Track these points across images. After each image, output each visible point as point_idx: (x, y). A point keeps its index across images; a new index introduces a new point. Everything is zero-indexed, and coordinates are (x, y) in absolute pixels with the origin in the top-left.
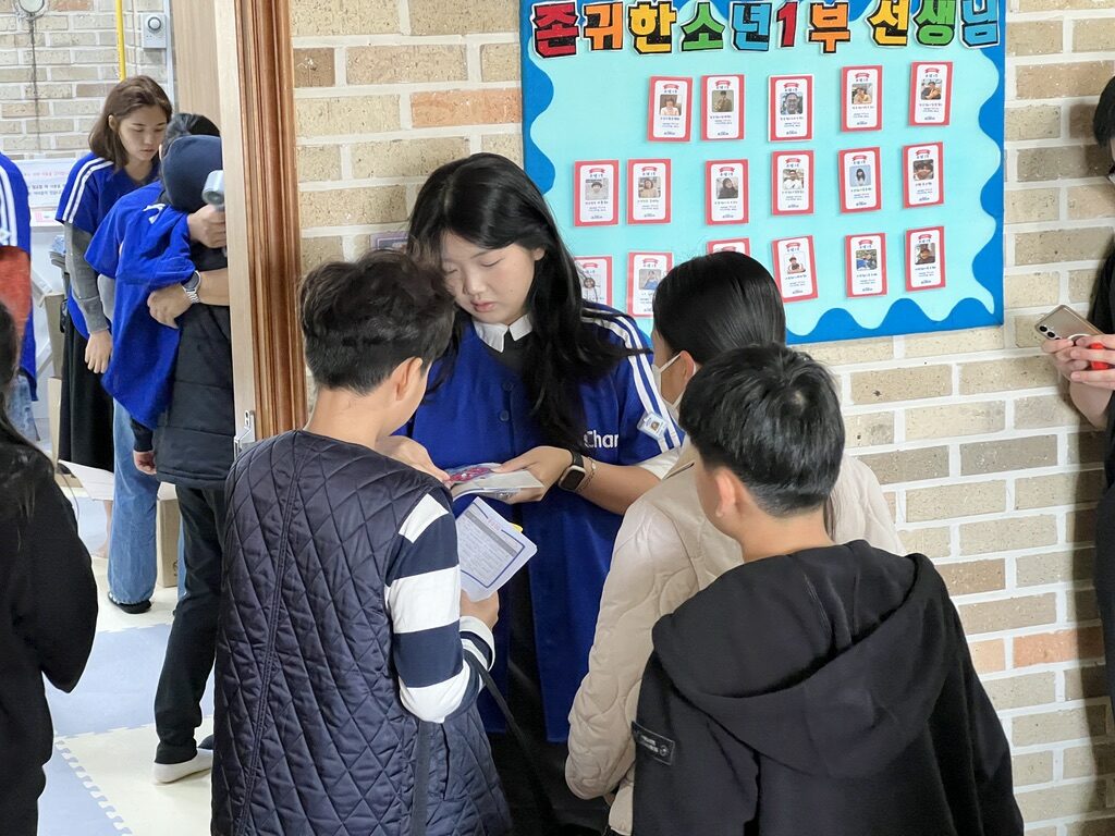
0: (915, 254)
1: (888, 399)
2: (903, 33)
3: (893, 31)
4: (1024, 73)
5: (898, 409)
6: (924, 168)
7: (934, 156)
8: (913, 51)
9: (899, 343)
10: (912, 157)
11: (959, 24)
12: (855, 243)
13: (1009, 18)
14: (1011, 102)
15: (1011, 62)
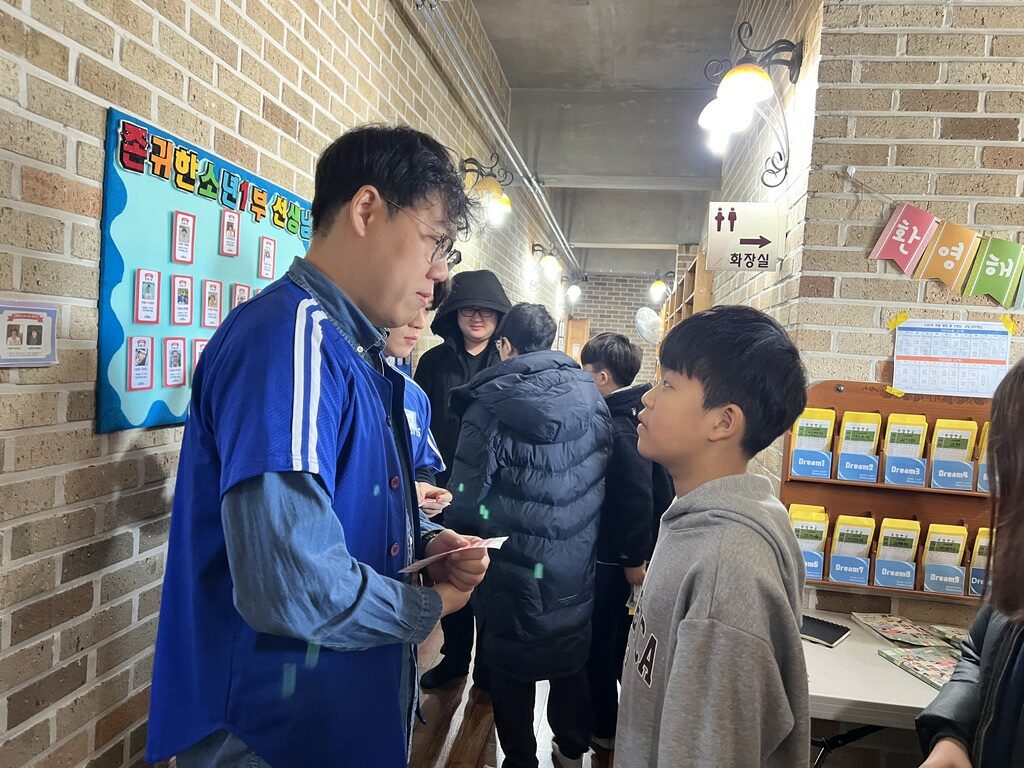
2: (283, 221)
3: (281, 218)
11: (300, 223)
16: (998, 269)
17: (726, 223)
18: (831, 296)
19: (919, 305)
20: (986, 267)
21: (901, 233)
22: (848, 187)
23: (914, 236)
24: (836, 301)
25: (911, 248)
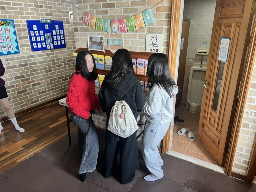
0: (9, 47)
1: (9, 61)
2: (3, 25)
3: (2, 24)
4: (17, 29)
5: (10, 62)
6: (8, 38)
7: (9, 37)
8: (5, 27)
9: (9, 55)
10: (7, 37)
11: (9, 24)
12: (2, 46)
13: (15, 24)
14: (16, 32)
15: (16, 28)
16: (99, 24)
17: (71, 16)
18: (78, 31)
19: (90, 32)
20: (98, 24)
21: (85, 18)
22: (77, 9)
23: (87, 18)
24: (79, 32)
25: (87, 21)
